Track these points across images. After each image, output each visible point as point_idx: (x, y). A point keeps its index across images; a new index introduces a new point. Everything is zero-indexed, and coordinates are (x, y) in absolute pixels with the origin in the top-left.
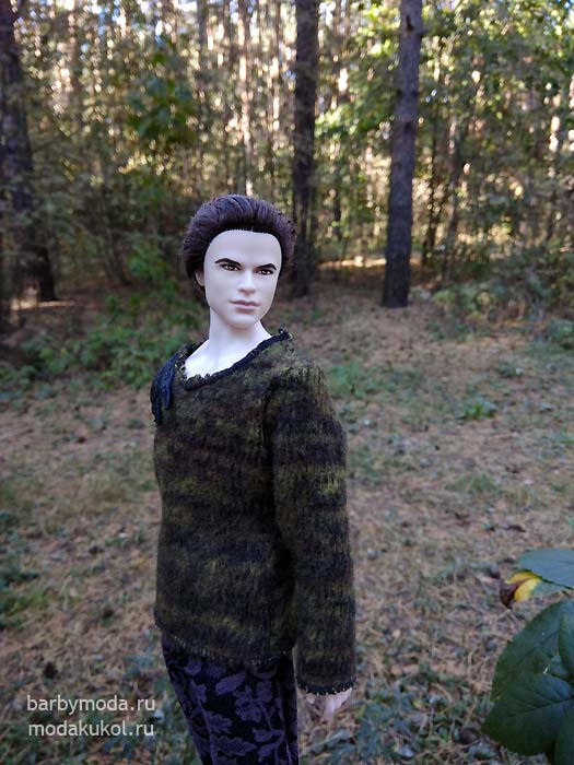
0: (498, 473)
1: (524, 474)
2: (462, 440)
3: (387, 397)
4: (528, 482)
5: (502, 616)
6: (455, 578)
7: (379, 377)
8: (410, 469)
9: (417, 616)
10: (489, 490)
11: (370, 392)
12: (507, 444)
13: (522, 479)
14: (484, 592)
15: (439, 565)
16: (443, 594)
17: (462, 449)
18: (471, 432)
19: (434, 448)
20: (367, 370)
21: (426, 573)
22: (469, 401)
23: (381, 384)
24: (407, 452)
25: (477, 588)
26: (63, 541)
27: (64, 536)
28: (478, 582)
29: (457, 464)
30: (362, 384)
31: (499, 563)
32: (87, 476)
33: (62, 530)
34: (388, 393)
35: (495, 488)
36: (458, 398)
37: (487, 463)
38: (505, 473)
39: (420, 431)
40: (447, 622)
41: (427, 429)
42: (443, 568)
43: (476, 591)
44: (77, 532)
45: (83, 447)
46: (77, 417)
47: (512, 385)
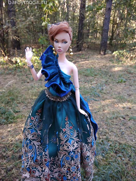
0: (126, 95)
1: (132, 96)
2: (117, 87)
3: (100, 76)
4: (133, 98)
5: (126, 127)
6: (115, 118)
7: (98, 72)
8: (105, 93)
9: (106, 126)
10: (123, 99)
11: (96, 75)
12: (128, 89)
13: (131, 97)
15: (111, 115)
16: (112, 122)
17: (117, 90)
18: (120, 86)
19: (110, 89)
20: (95, 70)
21: (108, 117)
22: (120, 79)
24: (104, 90)
25: (120, 121)
27: (25, 103)
28: (120, 119)
29: (116, 93)
30: (94, 73)
31: (125, 116)
33: (25, 102)
35: (125, 99)
36: (117, 78)
37: (123, 93)
39: (107, 85)
40: (113, 127)
41: (109, 85)
44: (28, 103)
45: (29, 84)
46: (27, 77)
47: (130, 75)
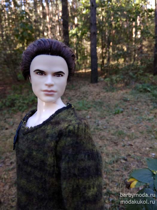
0: (124, 129)
1: (132, 129)
2: (115, 120)
3: (94, 109)
4: (133, 131)
5: (128, 172)
6: (115, 162)
7: (91, 104)
8: (101, 130)
9: (105, 174)
10: (123, 134)
11: (89, 108)
12: (127, 120)
13: (131, 130)
14: (123, 165)
15: (110, 158)
16: (112, 167)
17: (115, 123)
18: (117, 118)
19: (107, 123)
20: (88, 102)
21: (107, 161)
22: (116, 109)
23: (92, 105)
24: (100, 125)
25: (121, 164)
26: (2, 160)
28: (121, 162)
29: (114, 127)
30: (87, 106)
31: (127, 156)
32: (9, 140)
34: (94, 108)
35: (124, 134)
36: (113, 108)
37: (121, 126)
38: (126, 129)
39: (103, 118)
40: (114, 175)
41: (105, 118)
42: (111, 159)
43: (121, 165)
44: (6, 158)
45: (7, 131)
46: (5, 122)
47: (127, 103)
